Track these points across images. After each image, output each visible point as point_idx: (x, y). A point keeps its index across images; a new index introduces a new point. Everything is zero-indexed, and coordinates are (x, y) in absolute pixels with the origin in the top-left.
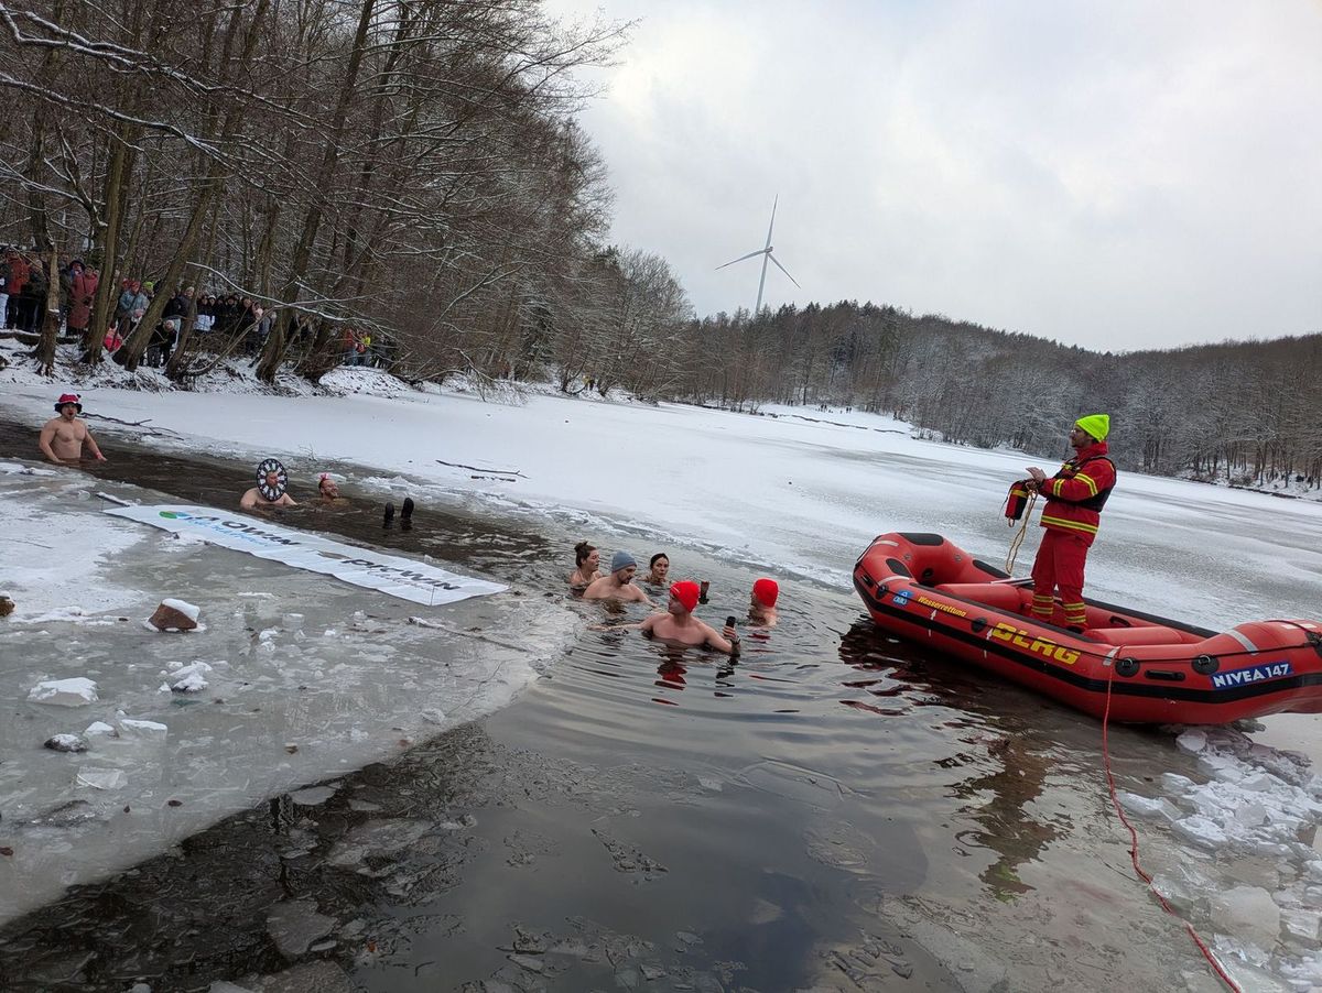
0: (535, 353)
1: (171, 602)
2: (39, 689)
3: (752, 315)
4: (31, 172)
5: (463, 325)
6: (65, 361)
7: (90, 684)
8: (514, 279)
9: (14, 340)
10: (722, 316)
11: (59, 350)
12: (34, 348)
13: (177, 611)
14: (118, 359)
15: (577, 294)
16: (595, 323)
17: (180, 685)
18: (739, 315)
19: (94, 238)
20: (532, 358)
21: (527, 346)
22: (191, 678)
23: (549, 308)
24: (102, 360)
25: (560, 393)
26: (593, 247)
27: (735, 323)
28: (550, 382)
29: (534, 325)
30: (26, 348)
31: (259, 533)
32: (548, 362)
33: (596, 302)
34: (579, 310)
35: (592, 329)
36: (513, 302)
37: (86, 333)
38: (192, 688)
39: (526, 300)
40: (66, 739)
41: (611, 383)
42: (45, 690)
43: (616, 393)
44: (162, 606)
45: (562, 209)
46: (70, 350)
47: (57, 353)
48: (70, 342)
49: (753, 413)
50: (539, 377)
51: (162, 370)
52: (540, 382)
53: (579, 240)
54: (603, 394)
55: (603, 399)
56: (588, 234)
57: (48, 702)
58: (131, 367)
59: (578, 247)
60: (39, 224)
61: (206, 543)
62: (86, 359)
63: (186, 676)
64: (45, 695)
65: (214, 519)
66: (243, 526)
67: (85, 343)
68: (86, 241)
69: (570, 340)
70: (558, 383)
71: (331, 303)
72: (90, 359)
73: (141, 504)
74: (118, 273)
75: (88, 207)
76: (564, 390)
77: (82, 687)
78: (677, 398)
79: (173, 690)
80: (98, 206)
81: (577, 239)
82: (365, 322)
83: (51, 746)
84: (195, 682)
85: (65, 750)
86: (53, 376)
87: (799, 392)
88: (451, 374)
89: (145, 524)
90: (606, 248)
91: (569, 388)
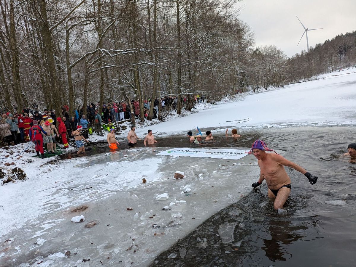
0: (243, 84)
1: (177, 172)
2: (157, 197)
4: (120, 84)
5: (222, 84)
6: (138, 123)
7: (167, 194)
8: (232, 67)
9: (127, 122)
11: (136, 121)
12: (131, 122)
13: (179, 174)
14: (148, 119)
15: (251, 65)
16: (258, 70)
17: (185, 191)
19: (135, 93)
20: (243, 86)
21: (241, 83)
22: (187, 189)
23: (244, 71)
24: (144, 120)
25: (254, 93)
26: (251, 50)
28: (250, 91)
29: (241, 77)
30: (130, 123)
31: (190, 151)
32: (248, 86)
33: (257, 65)
34: (252, 69)
35: (258, 72)
36: (234, 73)
37: (140, 115)
38: (188, 191)
39: (237, 71)
40: (166, 207)
41: (268, 85)
42: (159, 197)
43: (270, 88)
44: (176, 173)
45: (240, 43)
46: (138, 120)
47: (135, 122)
48: (137, 118)
50: (247, 90)
51: (157, 119)
52: (247, 92)
53: (247, 49)
54: (266, 89)
55: (267, 90)
56: (249, 47)
57: (160, 200)
58: (151, 120)
59: (248, 52)
60: (124, 94)
61: (180, 157)
62: (141, 121)
63: (186, 189)
64: (159, 198)
65: (179, 150)
66: (186, 150)
67: (140, 118)
68: (134, 95)
69: (252, 78)
70: (252, 90)
71: (189, 90)
72: (142, 121)
73: (163, 151)
74: (142, 99)
75: (133, 87)
76: (254, 92)
77: (165, 195)
79: (184, 192)
80: (134, 86)
81: (247, 50)
82: (198, 92)
83: (164, 209)
84: (188, 190)
85: (167, 210)
86: (136, 127)
88: (223, 97)
89: (165, 155)
90: (256, 49)
91: (256, 90)
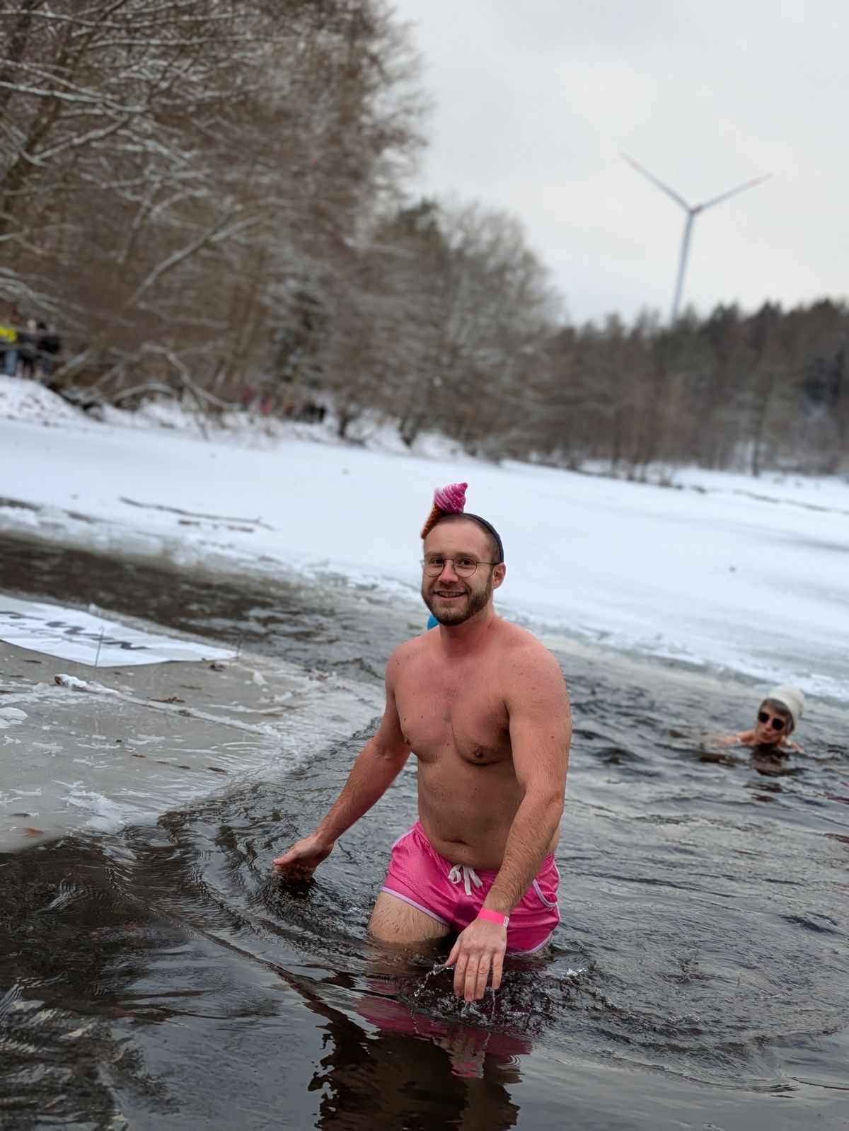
0: (294, 370)
3: (665, 320)
10: (614, 321)
16: (396, 320)
18: (643, 321)
23: (320, 294)
25: (336, 439)
26: (398, 195)
27: (636, 333)
34: (370, 298)
35: (392, 331)
36: (259, 280)
39: (281, 278)
41: (422, 423)
43: (430, 442)
49: (665, 484)
54: (408, 441)
55: (407, 450)
69: (353, 348)
70: (333, 423)
76: (342, 433)
78: (534, 456)
87: (747, 450)
91: (351, 430)
